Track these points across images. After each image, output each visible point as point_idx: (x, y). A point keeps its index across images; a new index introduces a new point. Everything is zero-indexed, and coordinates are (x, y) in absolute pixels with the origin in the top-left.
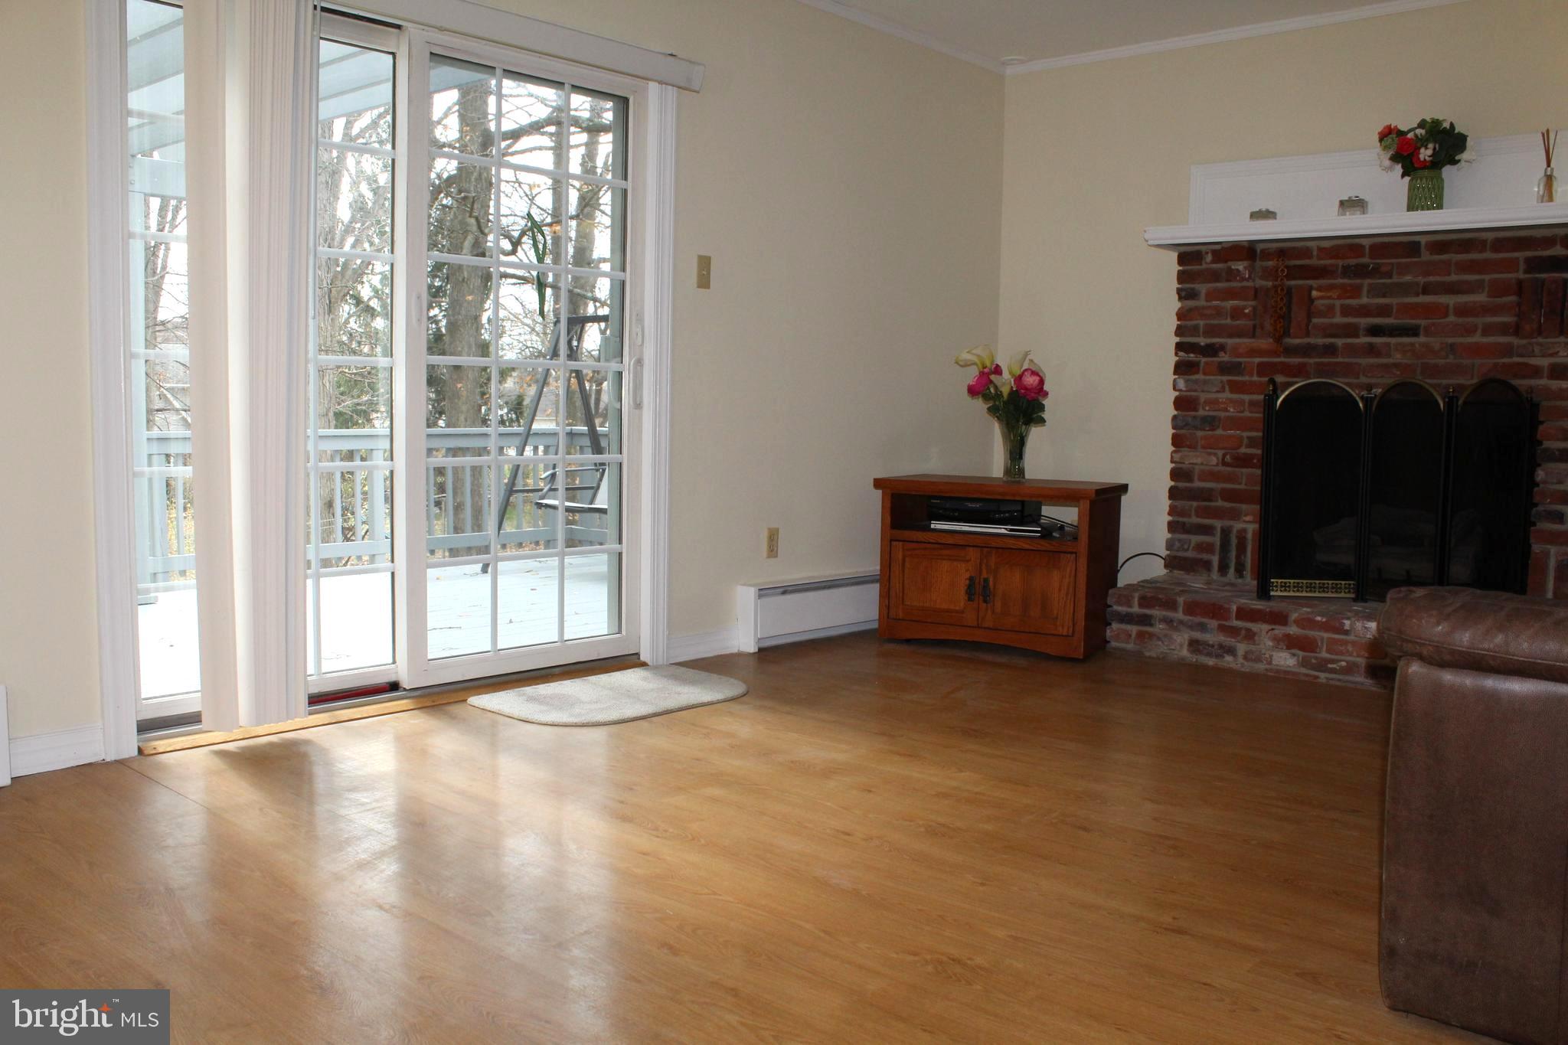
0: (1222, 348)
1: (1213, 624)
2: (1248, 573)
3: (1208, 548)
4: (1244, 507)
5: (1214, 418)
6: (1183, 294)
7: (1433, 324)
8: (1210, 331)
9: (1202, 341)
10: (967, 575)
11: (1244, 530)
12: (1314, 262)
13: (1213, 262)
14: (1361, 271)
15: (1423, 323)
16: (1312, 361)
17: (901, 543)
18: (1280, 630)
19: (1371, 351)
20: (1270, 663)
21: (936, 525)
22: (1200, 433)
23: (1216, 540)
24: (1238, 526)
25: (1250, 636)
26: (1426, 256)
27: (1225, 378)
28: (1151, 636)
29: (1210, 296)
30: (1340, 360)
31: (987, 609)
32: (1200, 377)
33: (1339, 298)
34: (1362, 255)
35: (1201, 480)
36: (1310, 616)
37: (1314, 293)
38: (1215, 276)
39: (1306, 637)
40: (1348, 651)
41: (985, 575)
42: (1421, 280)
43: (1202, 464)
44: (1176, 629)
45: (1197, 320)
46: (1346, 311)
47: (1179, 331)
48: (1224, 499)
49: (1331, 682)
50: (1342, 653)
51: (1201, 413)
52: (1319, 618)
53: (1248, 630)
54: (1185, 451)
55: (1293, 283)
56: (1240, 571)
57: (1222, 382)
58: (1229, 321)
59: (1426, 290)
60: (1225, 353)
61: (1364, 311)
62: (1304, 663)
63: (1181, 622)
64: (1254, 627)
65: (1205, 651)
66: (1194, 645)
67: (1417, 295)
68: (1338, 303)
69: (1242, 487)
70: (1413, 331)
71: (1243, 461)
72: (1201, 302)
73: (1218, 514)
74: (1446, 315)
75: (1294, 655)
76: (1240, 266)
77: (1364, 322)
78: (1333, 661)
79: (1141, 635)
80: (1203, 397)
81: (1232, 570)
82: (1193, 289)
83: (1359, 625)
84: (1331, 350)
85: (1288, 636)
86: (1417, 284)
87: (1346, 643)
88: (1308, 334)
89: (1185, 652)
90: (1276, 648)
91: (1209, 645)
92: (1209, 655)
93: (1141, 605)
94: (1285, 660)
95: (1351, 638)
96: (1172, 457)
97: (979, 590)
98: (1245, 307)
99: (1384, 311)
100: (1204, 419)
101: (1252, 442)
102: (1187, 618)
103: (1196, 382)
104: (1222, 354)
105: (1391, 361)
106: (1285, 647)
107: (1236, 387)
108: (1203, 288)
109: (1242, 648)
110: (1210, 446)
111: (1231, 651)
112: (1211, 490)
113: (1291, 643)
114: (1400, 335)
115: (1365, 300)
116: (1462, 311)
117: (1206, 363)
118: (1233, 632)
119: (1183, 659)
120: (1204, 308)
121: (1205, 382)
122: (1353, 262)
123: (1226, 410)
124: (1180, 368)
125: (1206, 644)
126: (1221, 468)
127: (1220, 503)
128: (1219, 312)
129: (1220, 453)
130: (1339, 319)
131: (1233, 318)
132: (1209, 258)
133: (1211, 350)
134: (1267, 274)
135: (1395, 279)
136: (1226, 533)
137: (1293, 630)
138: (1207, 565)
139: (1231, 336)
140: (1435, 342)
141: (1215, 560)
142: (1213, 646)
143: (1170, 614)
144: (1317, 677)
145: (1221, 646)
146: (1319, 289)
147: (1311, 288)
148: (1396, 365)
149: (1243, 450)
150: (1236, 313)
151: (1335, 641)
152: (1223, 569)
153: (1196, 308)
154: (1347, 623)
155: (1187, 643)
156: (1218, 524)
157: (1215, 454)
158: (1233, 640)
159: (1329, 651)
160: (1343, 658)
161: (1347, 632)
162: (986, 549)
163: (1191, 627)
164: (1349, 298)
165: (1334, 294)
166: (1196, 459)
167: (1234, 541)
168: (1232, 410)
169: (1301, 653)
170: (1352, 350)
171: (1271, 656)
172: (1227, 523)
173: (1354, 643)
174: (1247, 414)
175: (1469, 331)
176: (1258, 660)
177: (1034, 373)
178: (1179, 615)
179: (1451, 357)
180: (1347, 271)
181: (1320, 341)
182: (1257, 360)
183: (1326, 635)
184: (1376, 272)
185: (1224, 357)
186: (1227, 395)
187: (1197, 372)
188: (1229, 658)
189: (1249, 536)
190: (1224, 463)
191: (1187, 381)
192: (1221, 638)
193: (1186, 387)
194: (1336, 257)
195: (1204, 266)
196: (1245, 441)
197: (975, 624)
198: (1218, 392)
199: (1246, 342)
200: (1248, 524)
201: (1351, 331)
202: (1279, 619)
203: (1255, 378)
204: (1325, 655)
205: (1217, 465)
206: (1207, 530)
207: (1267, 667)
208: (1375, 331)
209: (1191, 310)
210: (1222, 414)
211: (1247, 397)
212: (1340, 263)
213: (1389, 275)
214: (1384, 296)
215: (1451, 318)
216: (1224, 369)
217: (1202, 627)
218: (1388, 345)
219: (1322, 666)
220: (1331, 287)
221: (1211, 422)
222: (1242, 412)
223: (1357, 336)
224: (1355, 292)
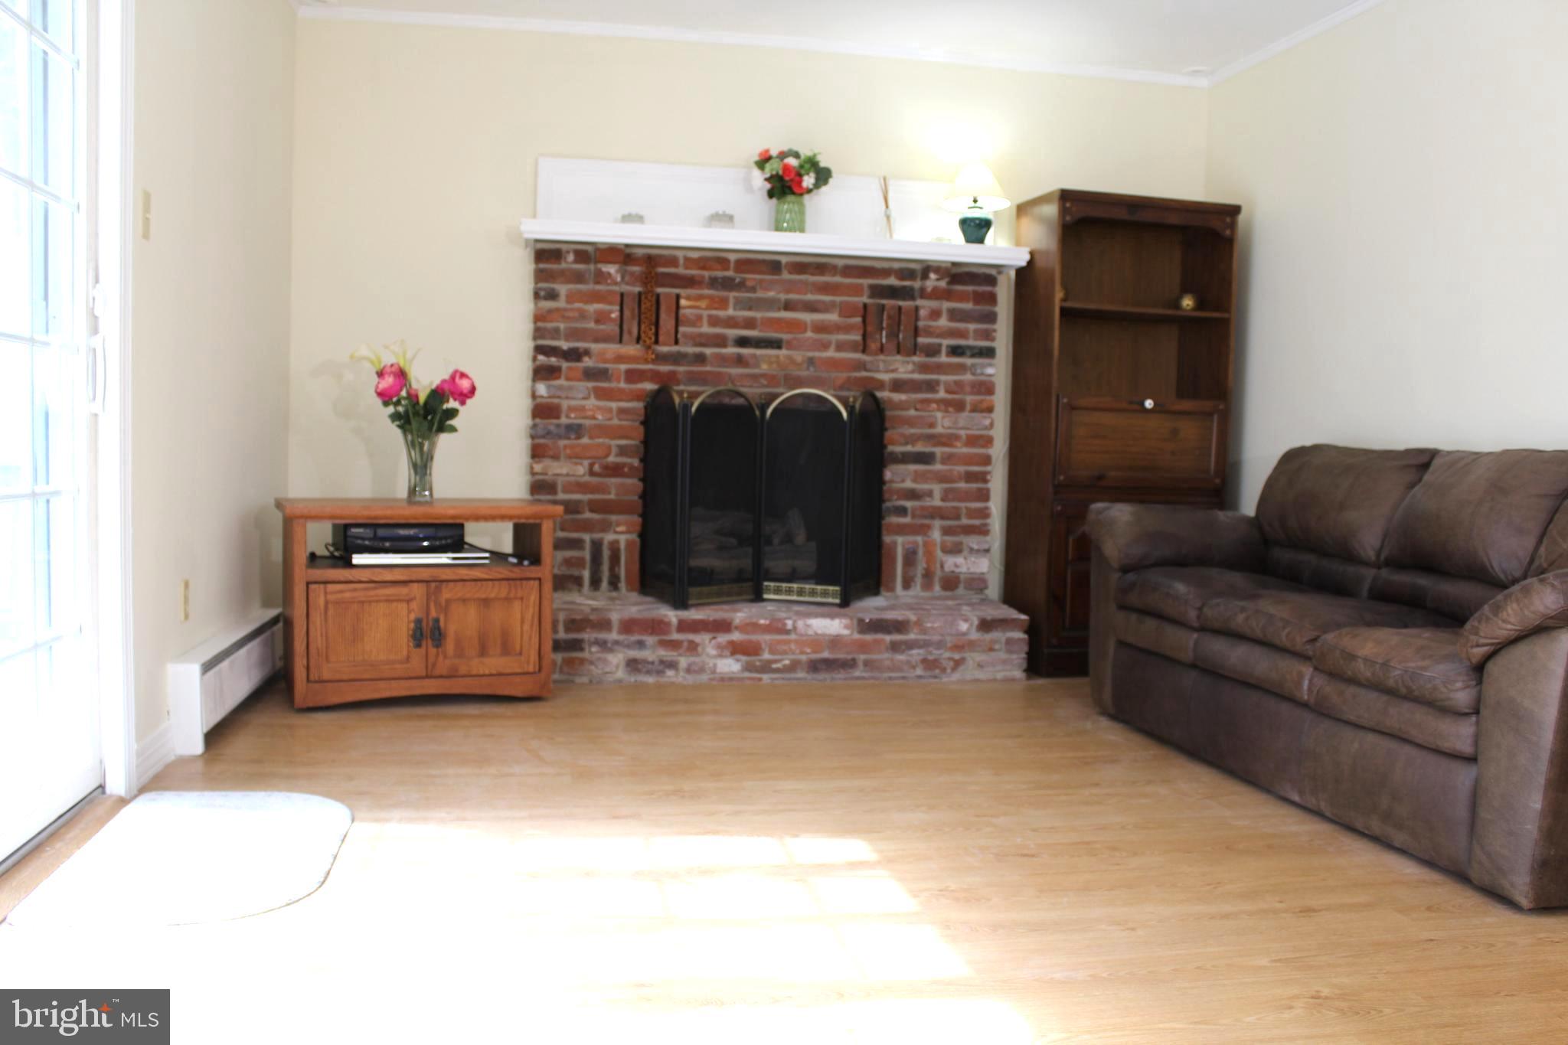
0: (587, 352)
1: (650, 640)
2: (622, 585)
3: (579, 563)
4: (614, 518)
5: (580, 426)
6: (542, 293)
7: (795, 339)
8: (572, 334)
9: (565, 345)
10: (413, 616)
11: (617, 542)
12: (681, 270)
13: (576, 261)
14: (728, 284)
15: (785, 336)
16: (681, 369)
17: (322, 586)
18: (723, 638)
19: (740, 361)
20: (714, 672)
21: (358, 559)
22: (562, 443)
23: (587, 554)
24: (609, 537)
25: (693, 647)
26: (786, 275)
27: (591, 385)
28: (582, 661)
29: (570, 298)
30: (708, 368)
31: (437, 655)
32: (562, 382)
33: (707, 308)
34: (727, 269)
35: (566, 491)
36: (754, 620)
37: (683, 302)
38: (579, 278)
39: (750, 642)
40: (791, 650)
41: (433, 614)
42: (783, 297)
43: (567, 475)
44: (611, 650)
45: (558, 321)
46: (714, 322)
47: (538, 333)
48: (592, 511)
49: (776, 682)
50: (785, 653)
51: (564, 420)
52: (762, 622)
53: (691, 642)
54: (547, 462)
55: (660, 290)
56: (614, 584)
57: (587, 388)
58: (592, 325)
59: (788, 306)
60: (590, 357)
61: (731, 323)
62: (749, 667)
63: (617, 643)
64: (696, 638)
65: (644, 670)
66: (633, 665)
67: (779, 309)
68: (705, 313)
69: (612, 496)
70: (776, 344)
71: (615, 470)
72: (561, 303)
73: (587, 526)
74: (805, 331)
75: (738, 660)
76: (612, 269)
77: (733, 333)
78: (776, 661)
79: (569, 662)
80: (565, 404)
81: (605, 584)
82: (553, 290)
83: (800, 624)
84: (700, 359)
85: (732, 643)
86: (779, 300)
87: (789, 642)
88: (676, 342)
89: (621, 674)
90: (721, 656)
91: (648, 663)
92: (648, 672)
93: (568, 630)
94: (730, 666)
95: (793, 636)
96: (532, 468)
97: (429, 633)
98: (611, 312)
99: (750, 324)
100: (569, 428)
101: (623, 451)
102: (621, 638)
103: (560, 388)
104: (586, 359)
105: (756, 371)
106: (728, 654)
107: (602, 394)
108: (563, 289)
109: (683, 662)
110: (575, 457)
111: (672, 665)
112: (578, 502)
113: (736, 649)
114: (766, 347)
115: (731, 312)
116: (820, 328)
117: (570, 368)
118: (674, 645)
119: (620, 681)
120: (565, 310)
121: (570, 388)
122: (720, 274)
123: (594, 418)
124: (541, 373)
125: (645, 662)
126: (587, 478)
127: (588, 515)
128: (583, 316)
129: (586, 463)
130: (706, 329)
131: (597, 321)
132: (571, 257)
133: (574, 355)
134: (635, 279)
135: (760, 294)
136: (597, 546)
137: (736, 636)
138: (578, 581)
139: (596, 340)
140: (799, 356)
141: (586, 574)
142: (653, 663)
143: (603, 636)
144: (760, 679)
145: (662, 662)
146: (688, 298)
147: (678, 297)
148: (763, 375)
149: (612, 459)
150: (602, 317)
151: (779, 642)
152: (595, 583)
153: (558, 310)
154: (789, 623)
155: (622, 664)
156: (587, 537)
157: (581, 464)
158: (675, 654)
159: (772, 652)
160: (785, 657)
161: (788, 632)
162: (433, 585)
163: (629, 646)
164: (716, 309)
165: (703, 304)
166: (558, 469)
167: (606, 553)
168: (600, 417)
169: (744, 658)
170: (723, 360)
171: (715, 665)
172: (597, 536)
173: (796, 642)
174: (616, 422)
175: (825, 346)
176: (702, 670)
177: (463, 375)
178: (614, 636)
179: (812, 369)
180: (714, 283)
181: (691, 350)
182: (623, 367)
183: (768, 637)
184: (741, 286)
185: (587, 362)
186: (592, 402)
187: (558, 378)
188: (670, 673)
189: (622, 546)
190: (592, 473)
191: (549, 387)
192: (662, 653)
193: (548, 393)
194: (703, 268)
195: (563, 265)
196: (614, 450)
197: (424, 674)
198: (584, 398)
199: (612, 348)
200: (622, 534)
201: (721, 341)
202: (723, 626)
203: (622, 385)
204: (766, 656)
205: (584, 475)
206: (577, 544)
207: (712, 676)
208: (742, 342)
209: (550, 311)
210: (587, 422)
211: (614, 405)
212: (706, 274)
213: (753, 289)
214: (750, 309)
215: (809, 334)
216: (590, 374)
217: (641, 644)
218: (754, 356)
219: (766, 668)
220: (700, 298)
221: (576, 430)
222: (610, 419)
223: (725, 346)
224: (723, 303)
